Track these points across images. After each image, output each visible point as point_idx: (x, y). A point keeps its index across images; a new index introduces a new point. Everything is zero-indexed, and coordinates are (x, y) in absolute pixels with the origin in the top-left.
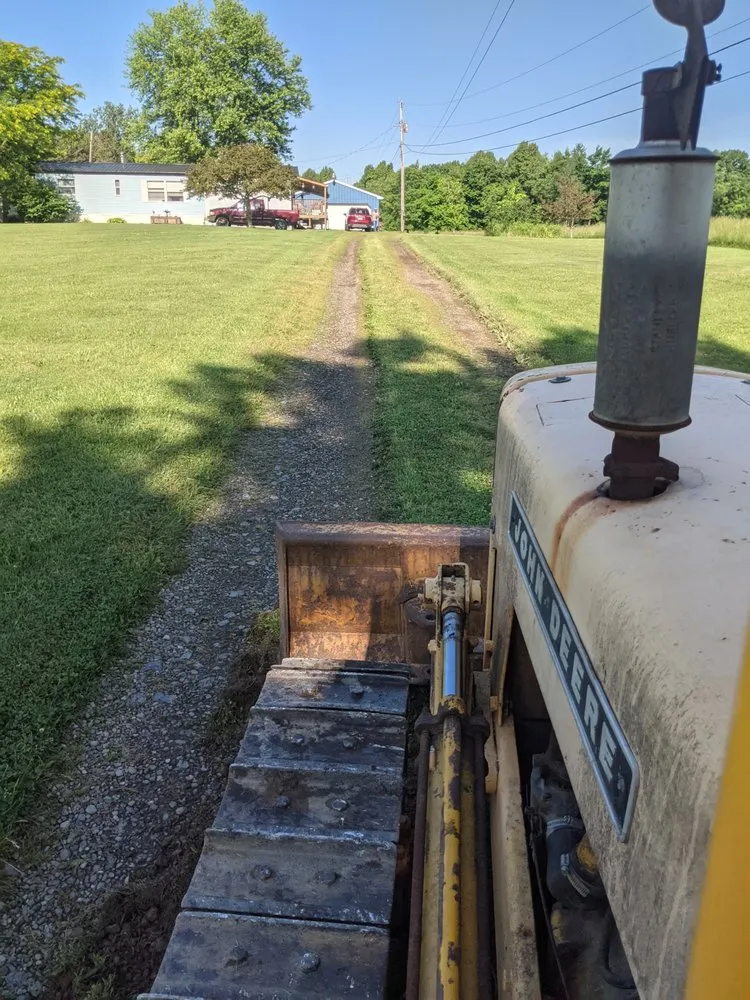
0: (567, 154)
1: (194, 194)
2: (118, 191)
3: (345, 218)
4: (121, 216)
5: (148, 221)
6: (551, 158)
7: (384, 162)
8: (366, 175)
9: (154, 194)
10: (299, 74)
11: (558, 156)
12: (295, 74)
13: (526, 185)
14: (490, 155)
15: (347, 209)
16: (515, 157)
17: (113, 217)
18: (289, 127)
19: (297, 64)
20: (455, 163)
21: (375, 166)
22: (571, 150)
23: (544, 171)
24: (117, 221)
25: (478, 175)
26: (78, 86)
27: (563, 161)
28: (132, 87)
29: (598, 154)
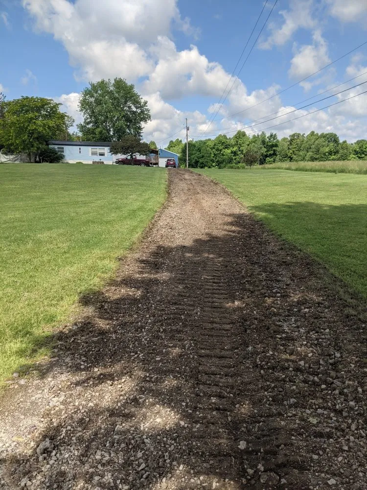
0: (258, 136)
1: (113, 154)
2: (80, 152)
3: (166, 163)
4: (81, 161)
5: (92, 163)
6: (251, 137)
7: (178, 139)
8: (170, 144)
9: (94, 154)
10: (146, 108)
11: (254, 136)
12: (145, 107)
13: (241, 149)
14: (225, 136)
15: (166, 160)
16: (236, 137)
17: (78, 161)
18: (142, 127)
19: (146, 103)
20: (209, 140)
21: (174, 141)
22: (260, 134)
23: (248, 143)
24: (80, 163)
25: (219, 145)
26: (66, 113)
27: (256, 139)
28: (80, 111)
29: (271, 136)
